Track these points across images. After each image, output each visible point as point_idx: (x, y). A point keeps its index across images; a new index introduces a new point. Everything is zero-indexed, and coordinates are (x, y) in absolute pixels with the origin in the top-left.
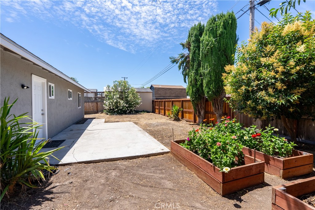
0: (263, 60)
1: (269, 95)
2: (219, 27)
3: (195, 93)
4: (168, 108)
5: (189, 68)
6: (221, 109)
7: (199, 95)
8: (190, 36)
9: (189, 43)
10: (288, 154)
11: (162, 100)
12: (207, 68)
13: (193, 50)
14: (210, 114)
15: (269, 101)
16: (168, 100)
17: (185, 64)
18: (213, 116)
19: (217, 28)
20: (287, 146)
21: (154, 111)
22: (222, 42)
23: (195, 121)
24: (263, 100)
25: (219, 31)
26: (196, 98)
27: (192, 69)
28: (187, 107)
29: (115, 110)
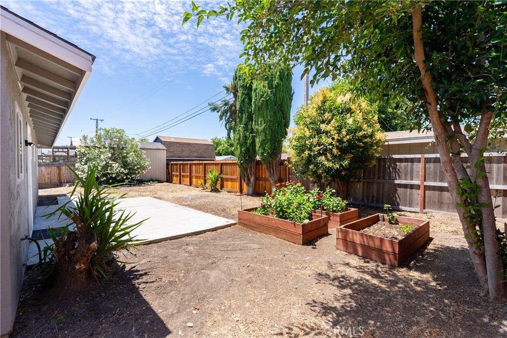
0: (323, 127)
1: (328, 160)
2: (275, 77)
3: (245, 155)
4: (197, 175)
5: (234, 120)
6: (276, 174)
7: (249, 157)
8: (236, 78)
9: (236, 87)
10: (342, 210)
11: (186, 162)
12: (261, 123)
13: (242, 98)
14: (262, 181)
15: (327, 166)
16: (197, 162)
17: (228, 114)
18: (265, 183)
19: (272, 78)
20: (341, 204)
21: (169, 180)
22: (278, 96)
23: (241, 191)
24: (323, 165)
25: (276, 82)
26: (245, 160)
27: (240, 123)
28: (229, 173)
29: (101, 180)
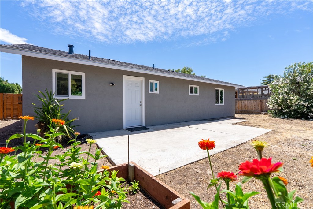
29: (284, 111)
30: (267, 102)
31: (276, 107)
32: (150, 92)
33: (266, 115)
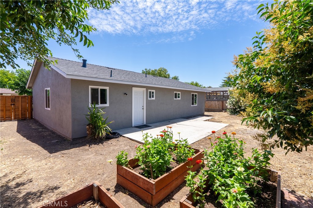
29: (237, 110)
30: (227, 103)
31: (232, 107)
32: (149, 99)
33: (226, 113)
